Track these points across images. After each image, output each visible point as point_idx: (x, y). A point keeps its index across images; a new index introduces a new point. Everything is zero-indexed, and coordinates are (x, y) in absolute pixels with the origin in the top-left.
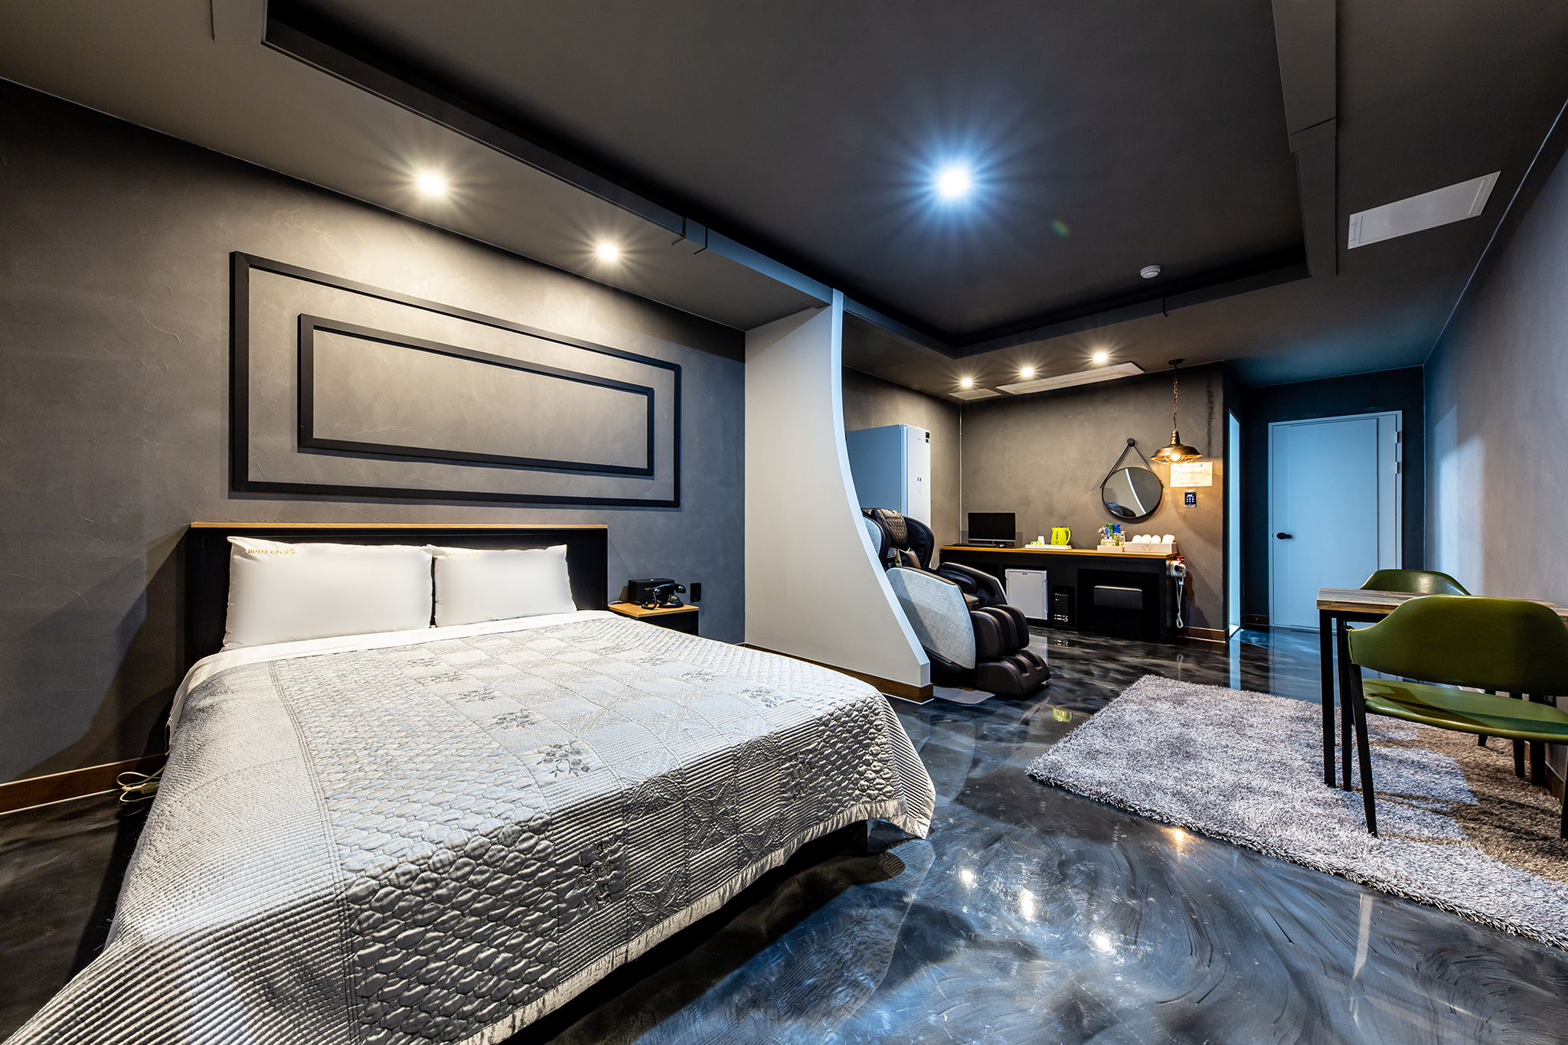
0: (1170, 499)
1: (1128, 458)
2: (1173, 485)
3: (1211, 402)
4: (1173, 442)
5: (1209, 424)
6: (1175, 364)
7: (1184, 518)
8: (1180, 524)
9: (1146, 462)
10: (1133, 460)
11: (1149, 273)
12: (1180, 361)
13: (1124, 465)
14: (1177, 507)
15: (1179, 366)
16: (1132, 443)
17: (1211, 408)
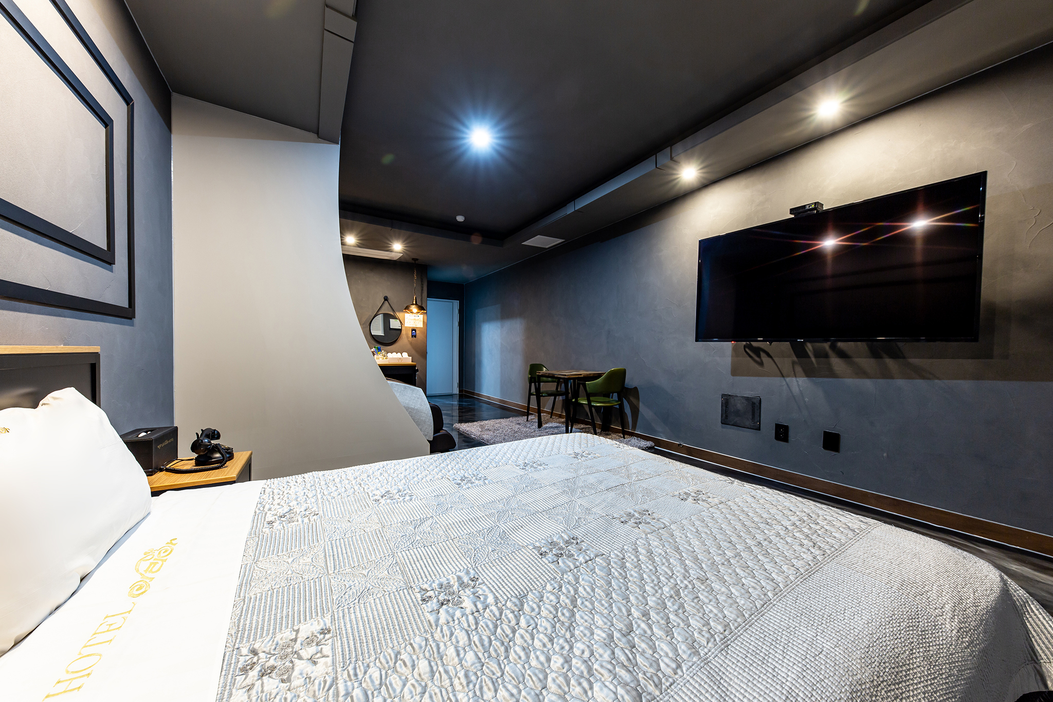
0: (405, 333)
1: (383, 307)
2: (406, 326)
3: (422, 284)
4: (414, 303)
5: (422, 296)
6: (415, 261)
7: (411, 343)
8: (409, 346)
9: (393, 311)
10: (386, 309)
11: (460, 219)
12: (417, 259)
13: (382, 311)
14: (408, 337)
15: (417, 262)
16: (386, 299)
17: (422, 287)
